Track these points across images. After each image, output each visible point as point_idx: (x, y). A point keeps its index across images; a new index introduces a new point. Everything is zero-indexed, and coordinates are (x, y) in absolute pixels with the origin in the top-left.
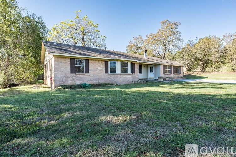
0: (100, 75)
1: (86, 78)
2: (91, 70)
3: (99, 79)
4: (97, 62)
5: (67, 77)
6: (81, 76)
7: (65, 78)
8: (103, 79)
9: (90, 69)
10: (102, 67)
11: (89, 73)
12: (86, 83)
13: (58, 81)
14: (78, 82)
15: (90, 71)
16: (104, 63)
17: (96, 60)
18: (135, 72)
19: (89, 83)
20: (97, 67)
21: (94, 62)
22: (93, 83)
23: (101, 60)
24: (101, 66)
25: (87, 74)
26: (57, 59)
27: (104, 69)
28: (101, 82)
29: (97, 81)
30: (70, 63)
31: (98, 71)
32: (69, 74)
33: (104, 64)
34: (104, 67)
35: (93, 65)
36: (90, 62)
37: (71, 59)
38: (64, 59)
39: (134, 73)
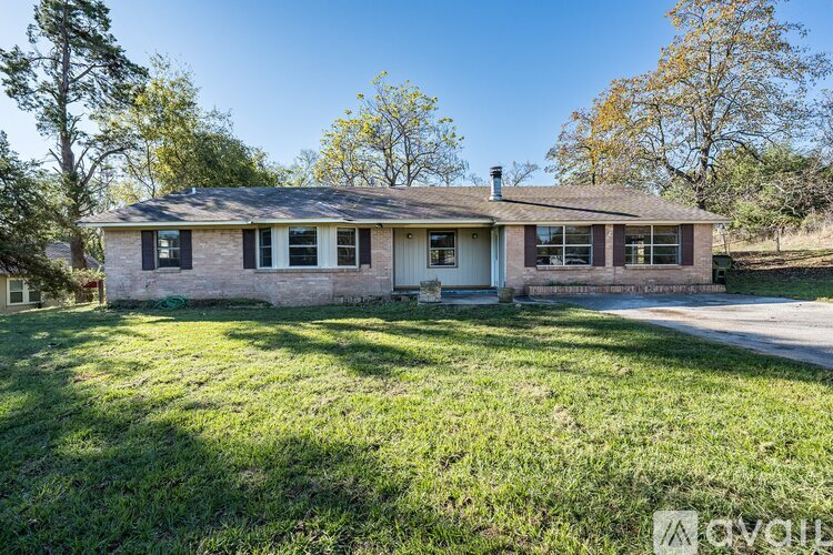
0: (226, 273)
1: (184, 281)
2: (197, 260)
3: (223, 285)
4: (218, 234)
5: (134, 280)
6: (169, 276)
7: (128, 283)
8: (237, 286)
9: (194, 256)
10: (233, 249)
11: (191, 268)
12: (185, 295)
13: (113, 288)
14: (162, 294)
15: (194, 263)
16: (239, 237)
17: (213, 230)
18: (370, 263)
19: (192, 295)
20: (217, 249)
21: (209, 235)
22: (203, 298)
23: (231, 230)
24: (231, 246)
25: (185, 272)
26: (110, 235)
27: (241, 254)
28: (230, 293)
29: (219, 292)
30: (140, 242)
31: (220, 261)
32: (139, 273)
33: (241, 241)
34: (241, 248)
35: (203, 245)
36: (194, 235)
37: (142, 232)
38: (126, 234)
39: (365, 266)
